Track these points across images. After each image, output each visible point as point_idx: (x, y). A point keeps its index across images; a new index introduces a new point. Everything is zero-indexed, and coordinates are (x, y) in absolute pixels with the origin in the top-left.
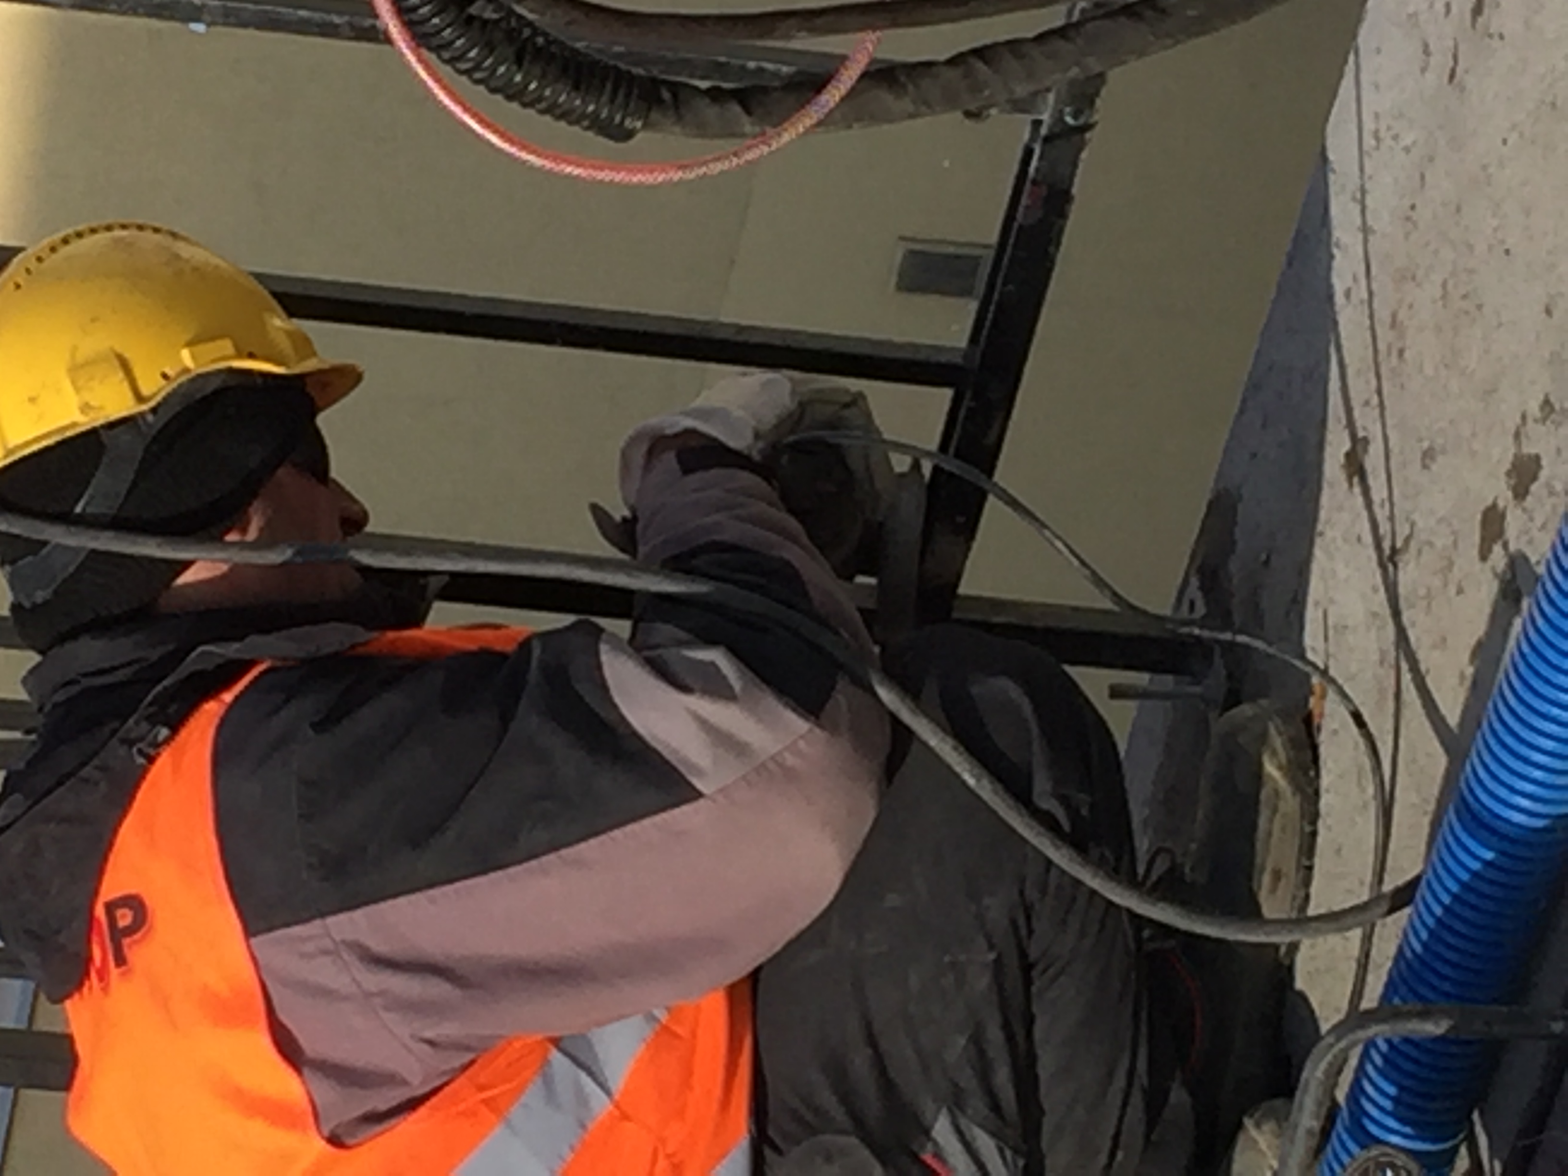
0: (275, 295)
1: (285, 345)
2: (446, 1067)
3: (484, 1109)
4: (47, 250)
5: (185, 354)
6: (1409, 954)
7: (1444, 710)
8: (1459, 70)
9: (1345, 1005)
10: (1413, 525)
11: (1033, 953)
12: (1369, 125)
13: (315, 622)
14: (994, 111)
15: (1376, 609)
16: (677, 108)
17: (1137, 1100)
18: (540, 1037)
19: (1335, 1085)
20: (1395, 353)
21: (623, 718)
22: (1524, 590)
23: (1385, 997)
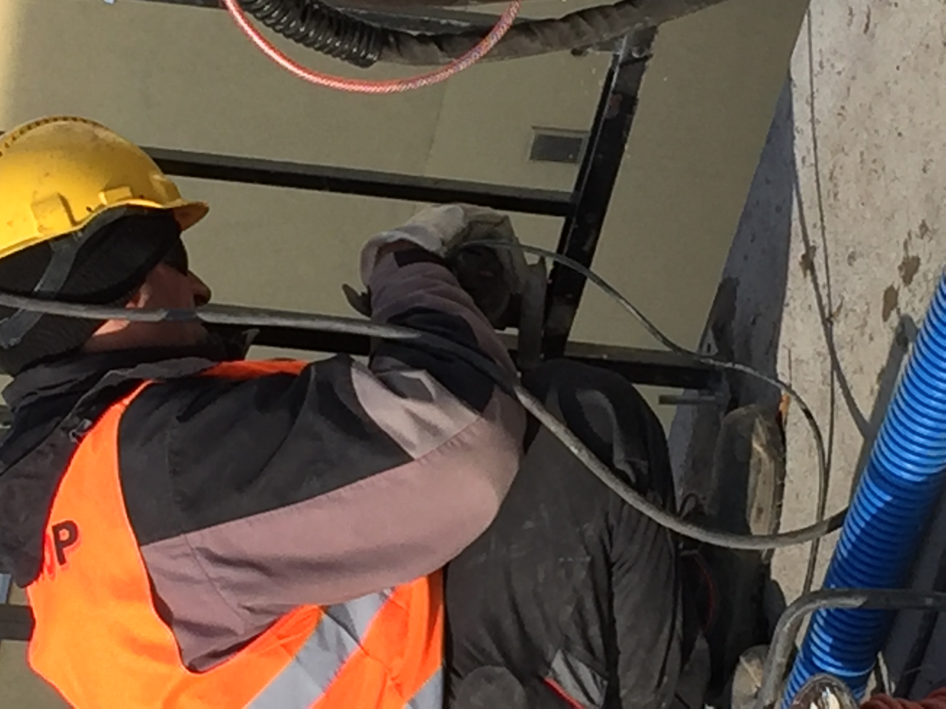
0: (155, 160)
1: (161, 191)
2: (258, 624)
3: (282, 649)
4: (18, 133)
5: (102, 196)
6: (839, 557)
7: (862, 411)
8: (871, 25)
9: (801, 589)
10: (843, 298)
11: (613, 556)
12: (816, 58)
13: (179, 357)
14: (590, 50)
15: (819, 349)
16: (398, 47)
17: (675, 645)
18: (315, 607)
19: (795, 636)
20: (832, 195)
21: (366, 414)
22: (909, 338)
23: (827, 583)
